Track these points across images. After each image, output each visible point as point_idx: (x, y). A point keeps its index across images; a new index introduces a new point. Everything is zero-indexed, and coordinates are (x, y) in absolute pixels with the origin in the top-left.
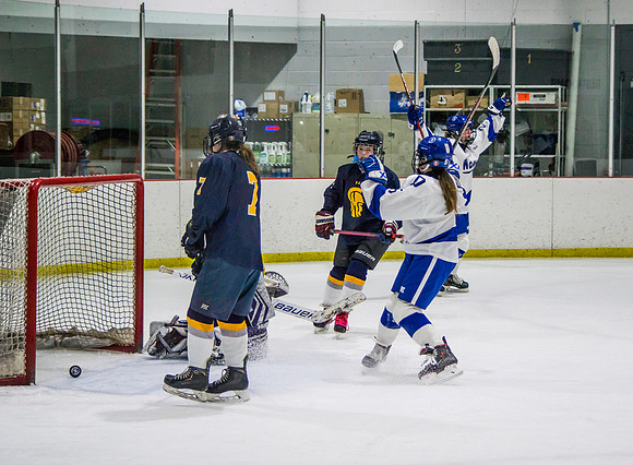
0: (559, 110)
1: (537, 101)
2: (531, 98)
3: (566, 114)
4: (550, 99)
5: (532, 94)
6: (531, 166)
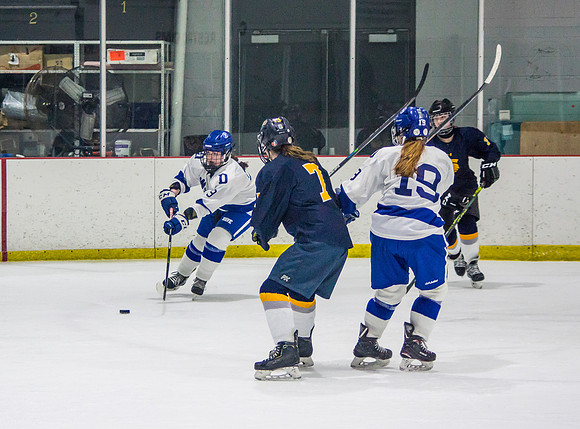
0: (162, 72)
1: (135, 61)
2: (127, 57)
3: (171, 77)
4: (150, 58)
5: (128, 51)
6: (128, 143)
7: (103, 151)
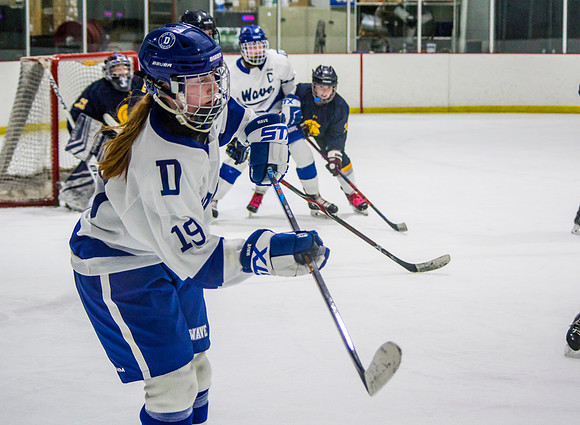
0: (455, 4)
3: (459, 7)
6: (434, 45)
7: (419, 49)
